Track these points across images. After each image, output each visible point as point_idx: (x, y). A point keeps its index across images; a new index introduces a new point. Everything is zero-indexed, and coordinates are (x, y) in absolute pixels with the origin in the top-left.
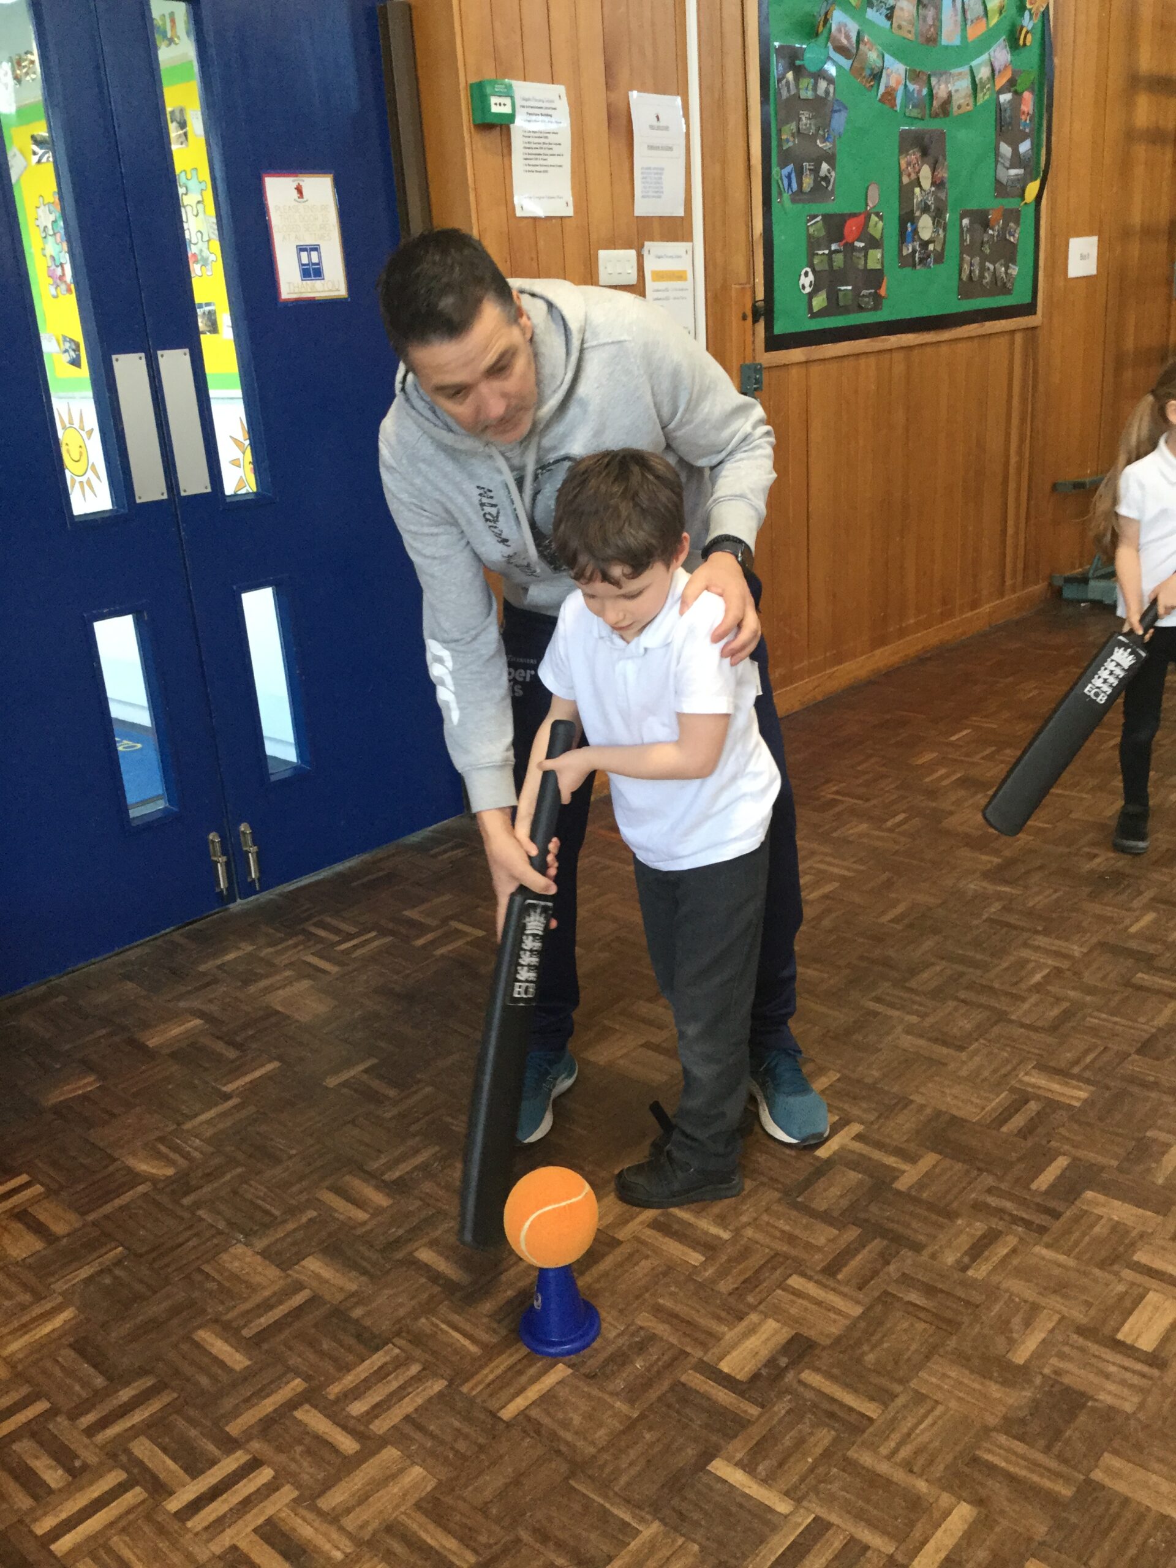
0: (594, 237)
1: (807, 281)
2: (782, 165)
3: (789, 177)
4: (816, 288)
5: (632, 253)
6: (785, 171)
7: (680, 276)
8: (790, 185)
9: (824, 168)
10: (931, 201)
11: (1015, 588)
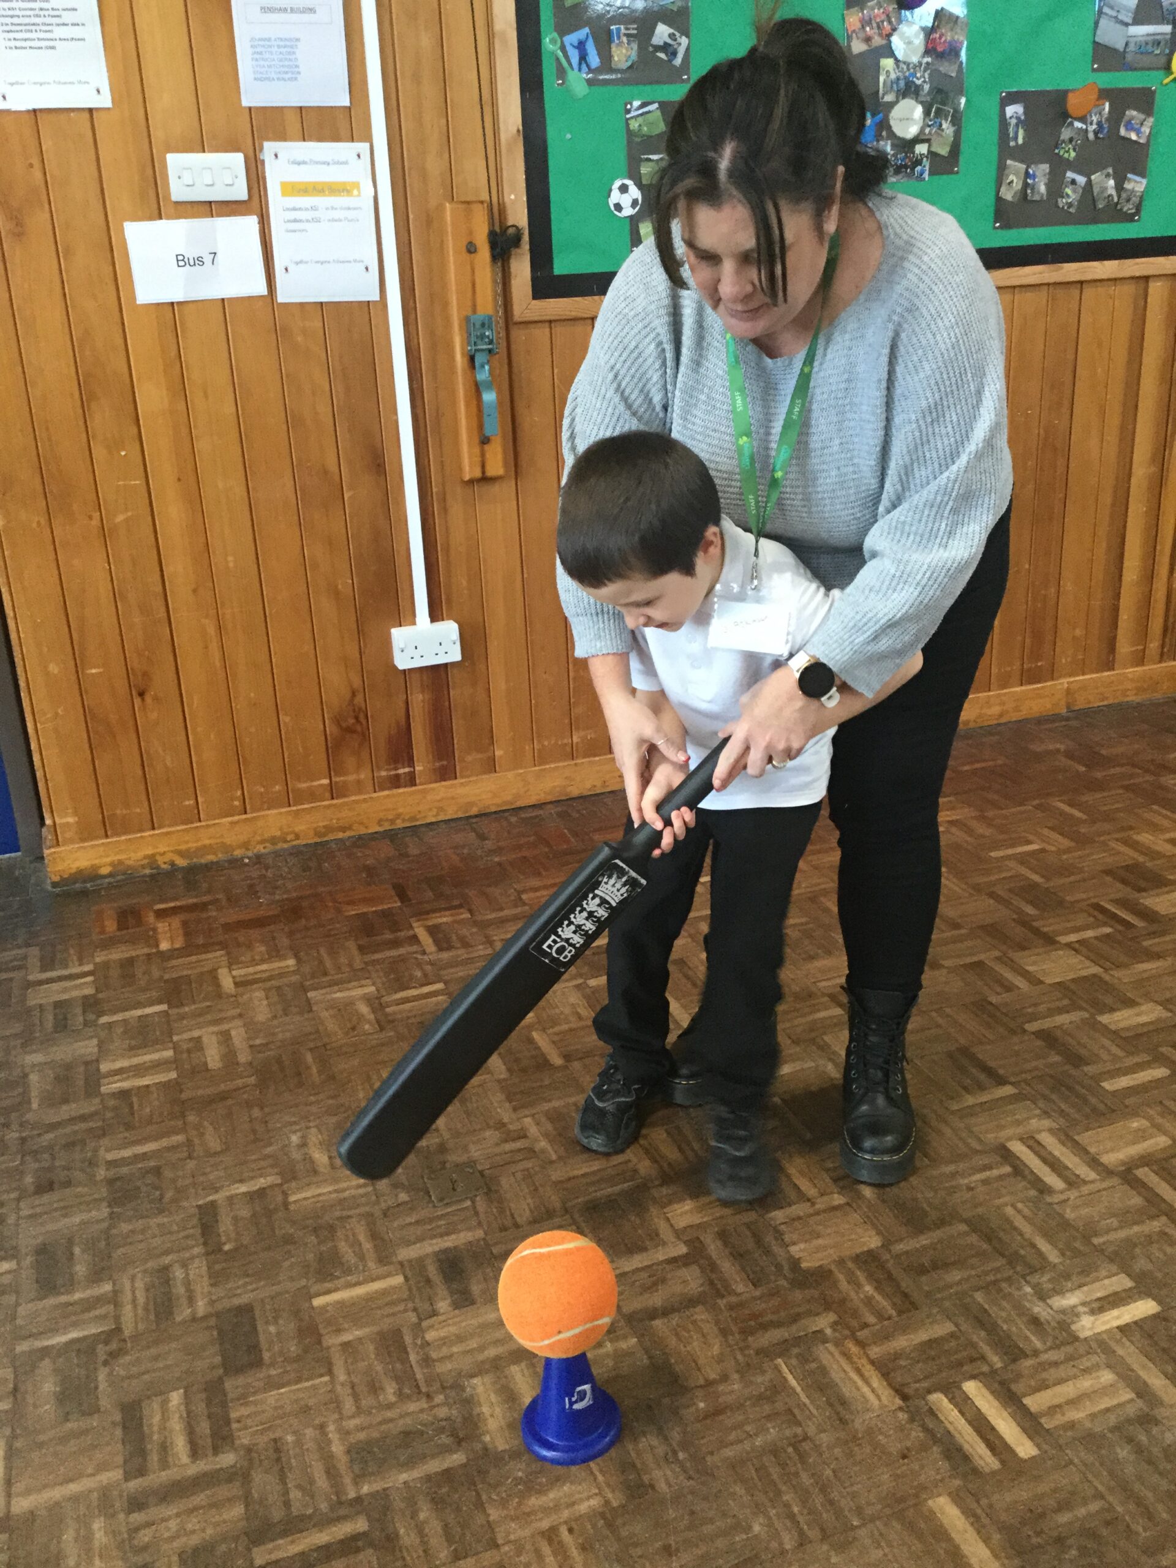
0: (158, 135)
1: (627, 198)
2: (563, 29)
3: (581, 46)
5: (237, 160)
6: (572, 39)
7: (345, 190)
8: (583, 58)
9: (662, 32)
10: (921, 79)
11: (1140, 659)
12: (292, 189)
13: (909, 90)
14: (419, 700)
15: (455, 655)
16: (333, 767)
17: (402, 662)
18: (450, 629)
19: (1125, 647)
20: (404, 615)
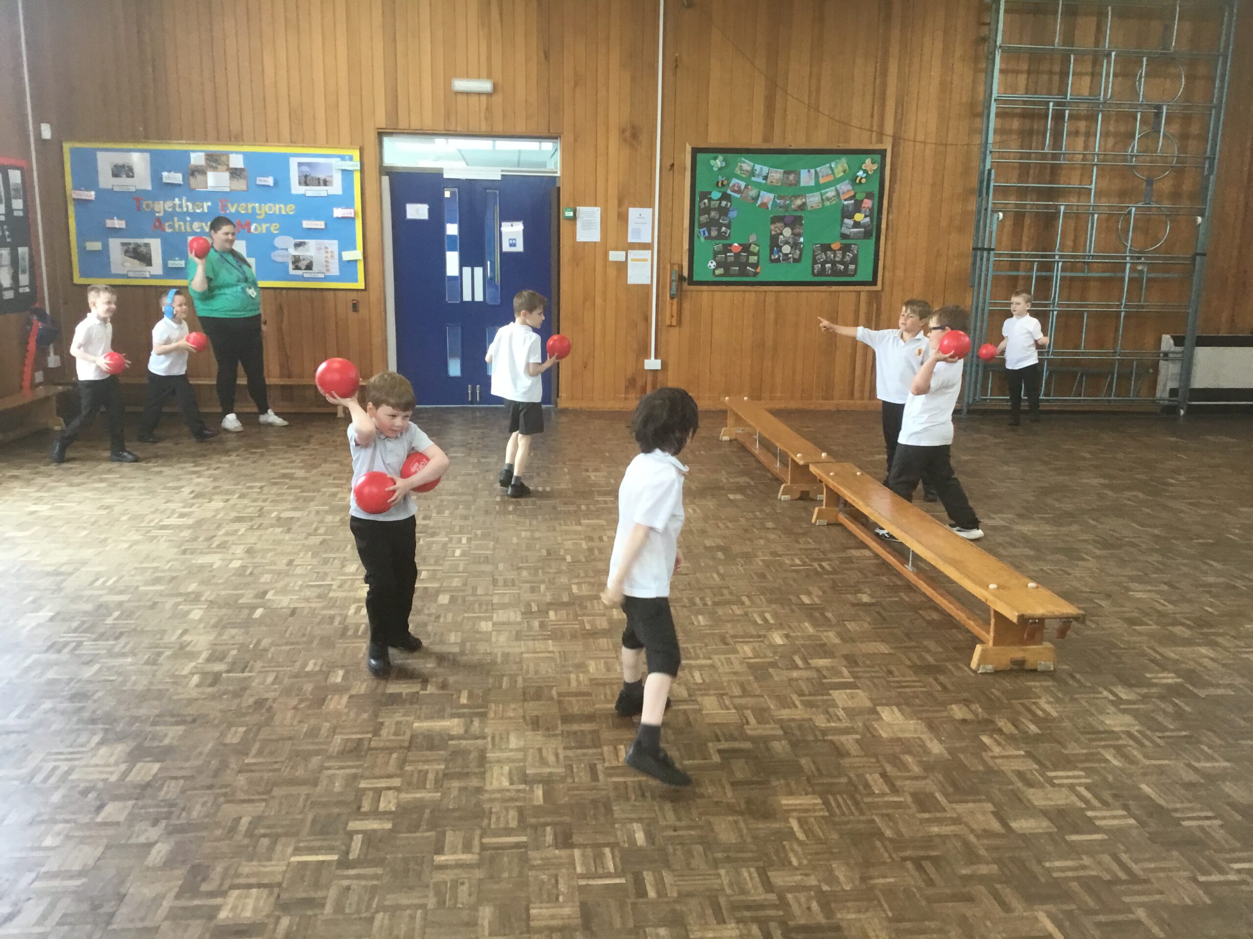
0: (608, 248)
1: (712, 265)
2: (700, 228)
3: (703, 231)
4: (718, 266)
5: (624, 253)
6: (701, 230)
7: (645, 260)
8: (704, 234)
9: (724, 229)
10: (791, 241)
11: (862, 398)
12: (633, 260)
13: (787, 243)
14: (650, 379)
15: (659, 367)
16: (626, 392)
17: (646, 367)
18: (659, 362)
19: (857, 394)
20: (648, 357)
